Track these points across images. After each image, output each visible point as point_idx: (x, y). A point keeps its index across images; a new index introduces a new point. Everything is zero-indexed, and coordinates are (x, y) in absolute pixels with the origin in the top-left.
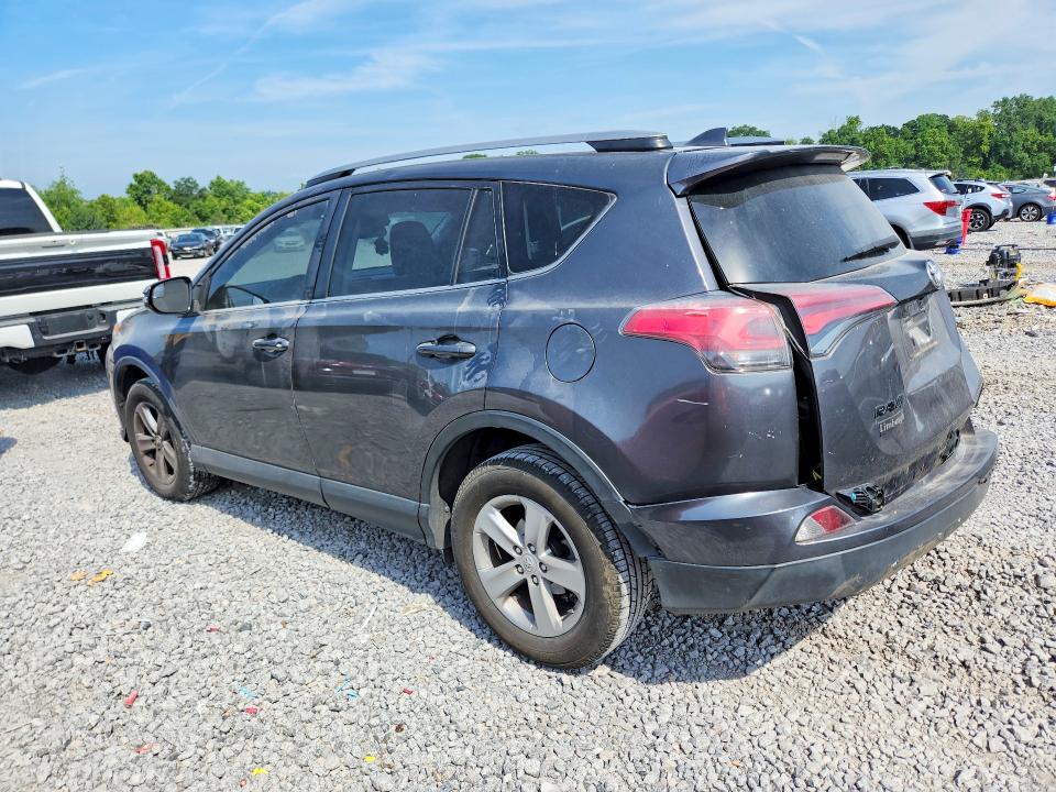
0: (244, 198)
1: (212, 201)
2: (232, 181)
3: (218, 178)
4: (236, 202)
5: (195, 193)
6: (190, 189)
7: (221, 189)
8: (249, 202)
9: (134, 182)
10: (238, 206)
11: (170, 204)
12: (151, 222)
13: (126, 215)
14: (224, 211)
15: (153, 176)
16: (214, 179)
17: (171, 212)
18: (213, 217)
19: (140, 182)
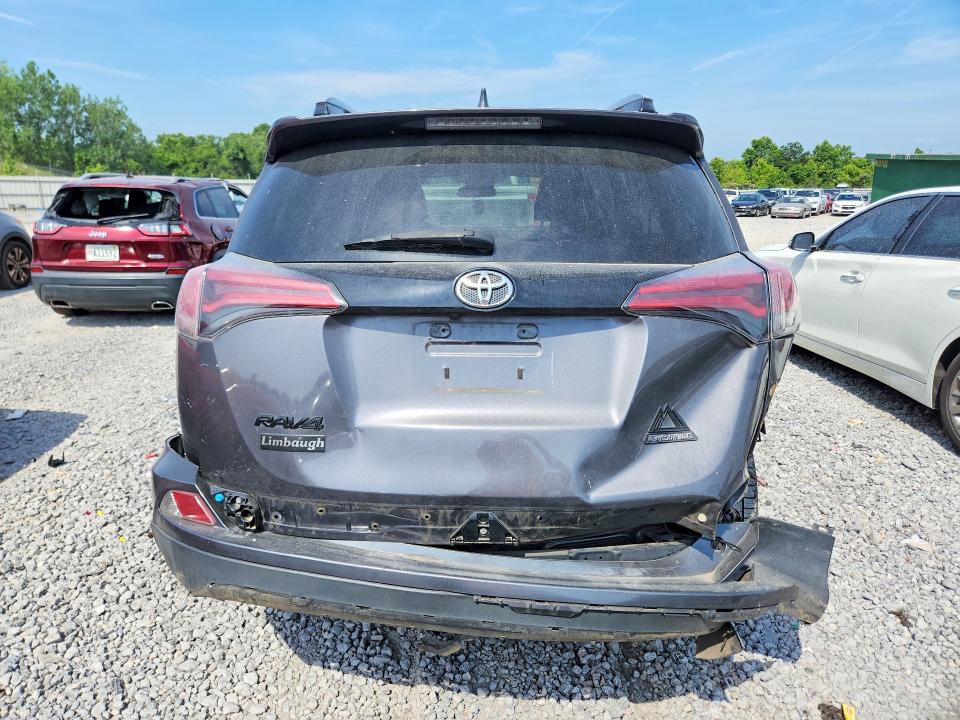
0: (846, 162)
1: (812, 165)
2: (838, 146)
3: (825, 143)
4: (835, 166)
5: (798, 156)
6: (794, 153)
7: (825, 153)
8: (850, 167)
9: (751, 147)
10: (836, 171)
11: (771, 167)
12: (748, 183)
13: (730, 176)
14: (820, 175)
15: (769, 141)
16: (820, 144)
17: (769, 174)
18: (807, 180)
19: (756, 147)
